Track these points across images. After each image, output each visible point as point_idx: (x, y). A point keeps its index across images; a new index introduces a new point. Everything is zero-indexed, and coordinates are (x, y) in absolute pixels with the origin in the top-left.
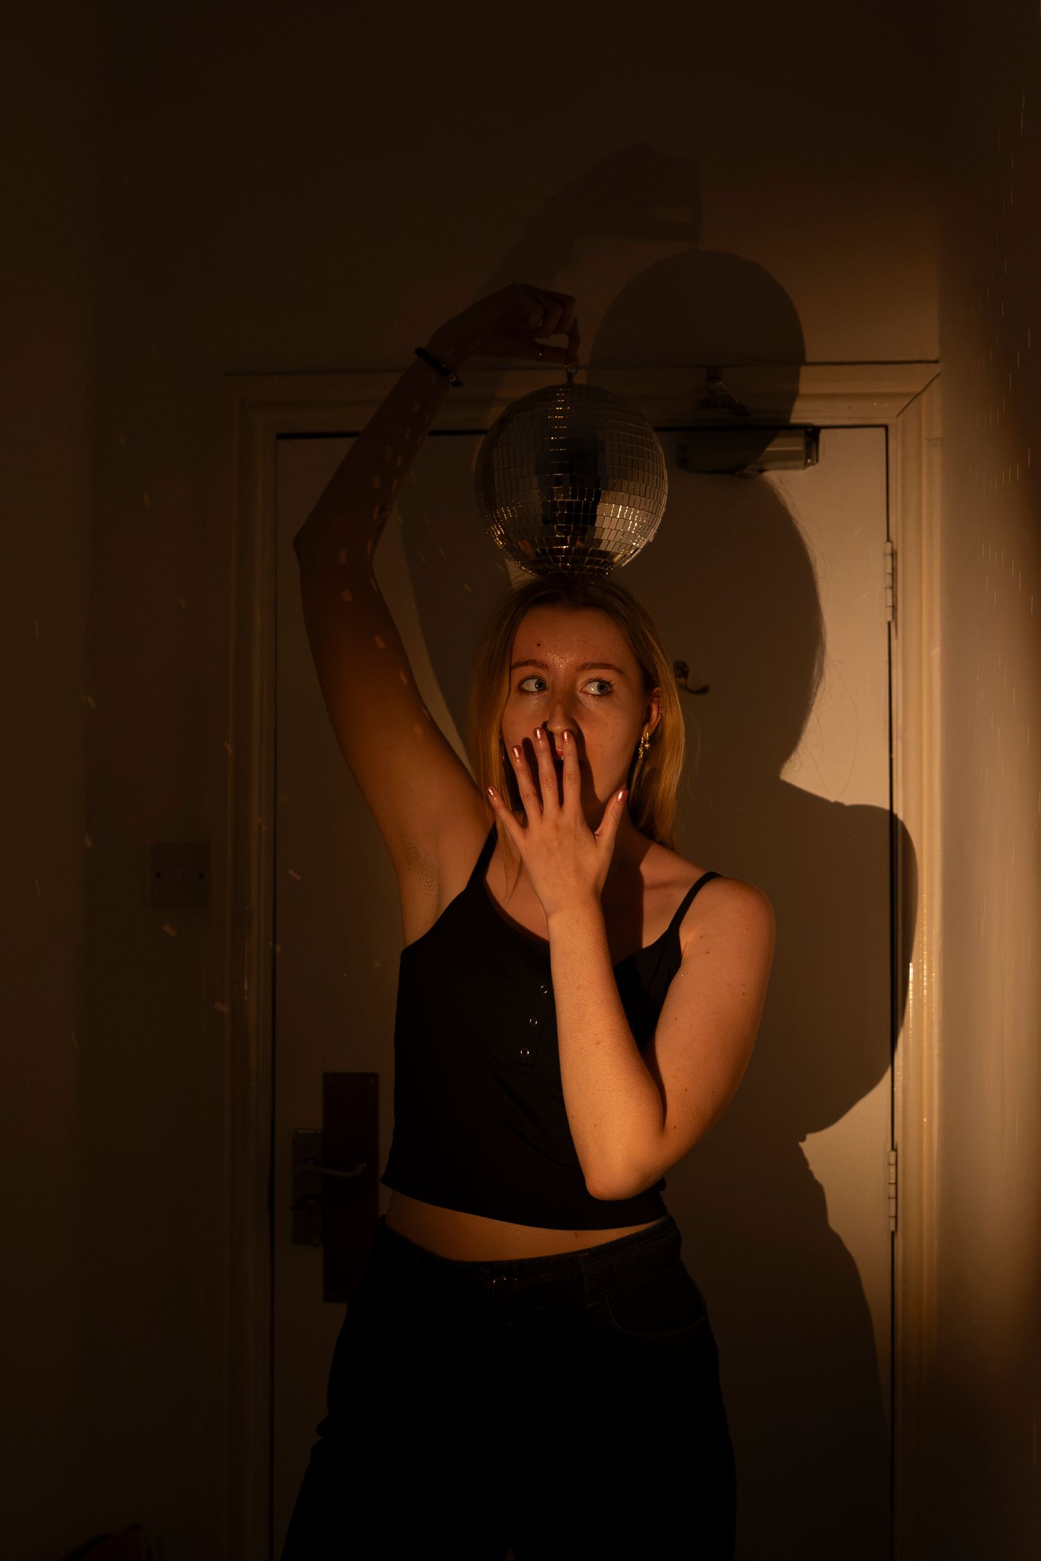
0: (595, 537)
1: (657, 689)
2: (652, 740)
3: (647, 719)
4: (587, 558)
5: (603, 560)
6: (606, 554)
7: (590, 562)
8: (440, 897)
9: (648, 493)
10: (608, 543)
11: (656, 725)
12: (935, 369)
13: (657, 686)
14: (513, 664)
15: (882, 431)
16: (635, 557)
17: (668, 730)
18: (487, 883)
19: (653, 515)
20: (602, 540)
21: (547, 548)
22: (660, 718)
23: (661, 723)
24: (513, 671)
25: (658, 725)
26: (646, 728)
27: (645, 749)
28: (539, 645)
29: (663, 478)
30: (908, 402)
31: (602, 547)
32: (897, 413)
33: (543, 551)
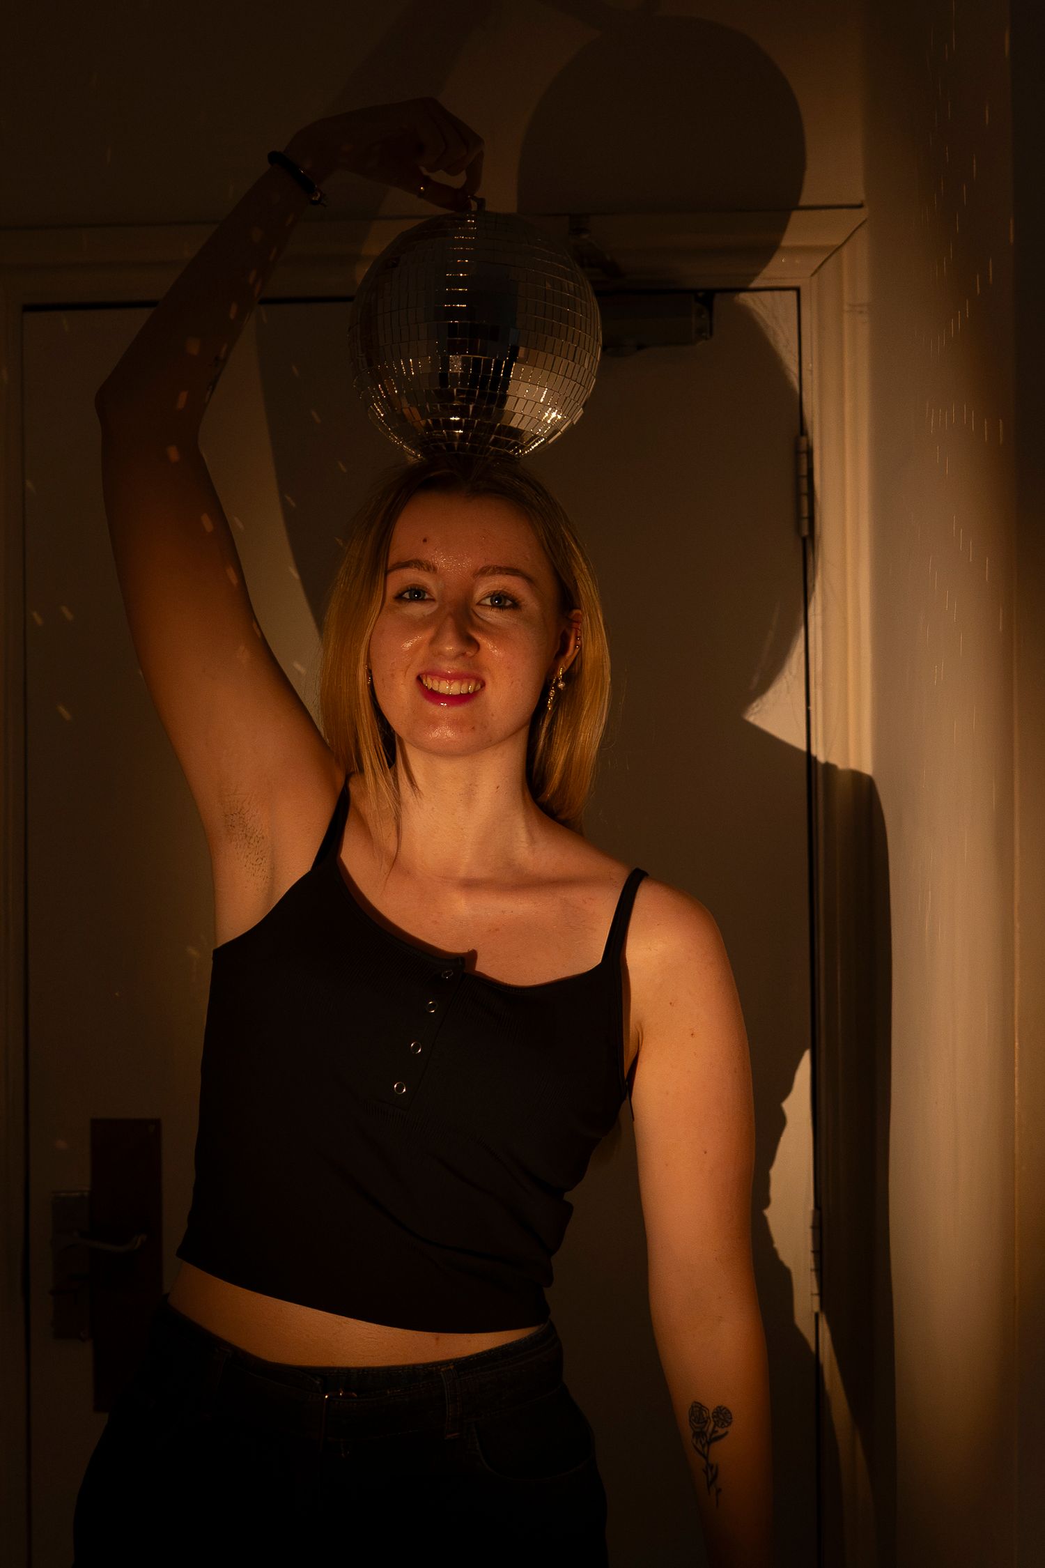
0: (505, 409)
1: (575, 612)
2: (568, 677)
3: (563, 650)
4: (493, 437)
5: (513, 441)
6: (517, 433)
7: (495, 442)
8: (273, 879)
9: (577, 357)
10: (522, 419)
11: (572, 659)
12: (861, 215)
13: (580, 609)
14: (389, 565)
15: (793, 294)
16: (554, 441)
17: (588, 667)
18: (341, 860)
19: (582, 387)
20: (515, 414)
21: (441, 420)
22: (577, 651)
23: (579, 658)
24: (390, 576)
25: (575, 659)
26: (562, 662)
27: (557, 689)
28: (425, 541)
29: (598, 340)
30: (826, 256)
31: (513, 424)
32: (812, 272)
33: (436, 422)
